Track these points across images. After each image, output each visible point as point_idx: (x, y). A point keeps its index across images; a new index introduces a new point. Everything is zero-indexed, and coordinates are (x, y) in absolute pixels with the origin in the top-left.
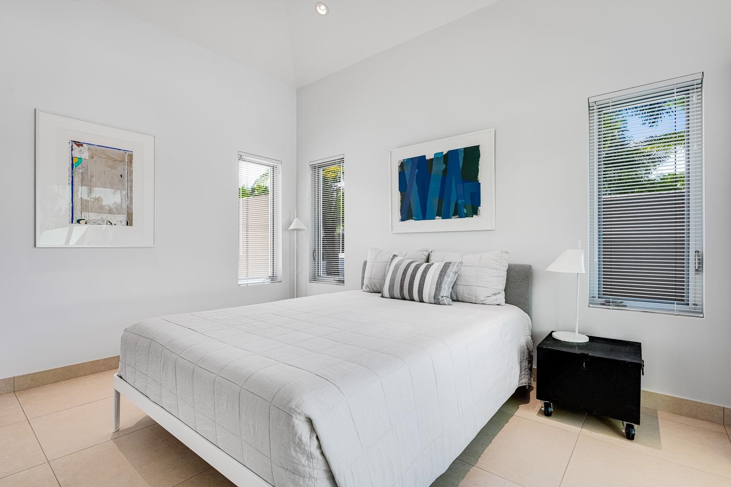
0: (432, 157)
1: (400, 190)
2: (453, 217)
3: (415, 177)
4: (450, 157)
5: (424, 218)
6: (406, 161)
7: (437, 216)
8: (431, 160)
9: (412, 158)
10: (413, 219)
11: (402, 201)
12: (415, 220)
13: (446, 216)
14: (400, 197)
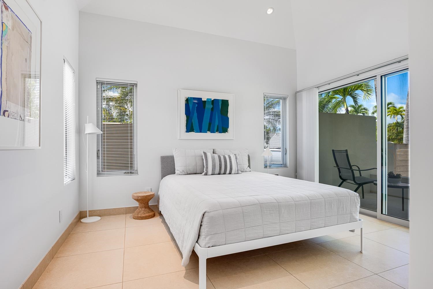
0: (206, 100)
1: (186, 114)
2: (216, 132)
3: (196, 109)
4: (214, 102)
5: (201, 132)
6: (190, 98)
7: (208, 131)
8: (205, 101)
9: (194, 98)
10: (194, 132)
11: (187, 121)
12: (195, 132)
13: (213, 132)
14: (186, 118)
